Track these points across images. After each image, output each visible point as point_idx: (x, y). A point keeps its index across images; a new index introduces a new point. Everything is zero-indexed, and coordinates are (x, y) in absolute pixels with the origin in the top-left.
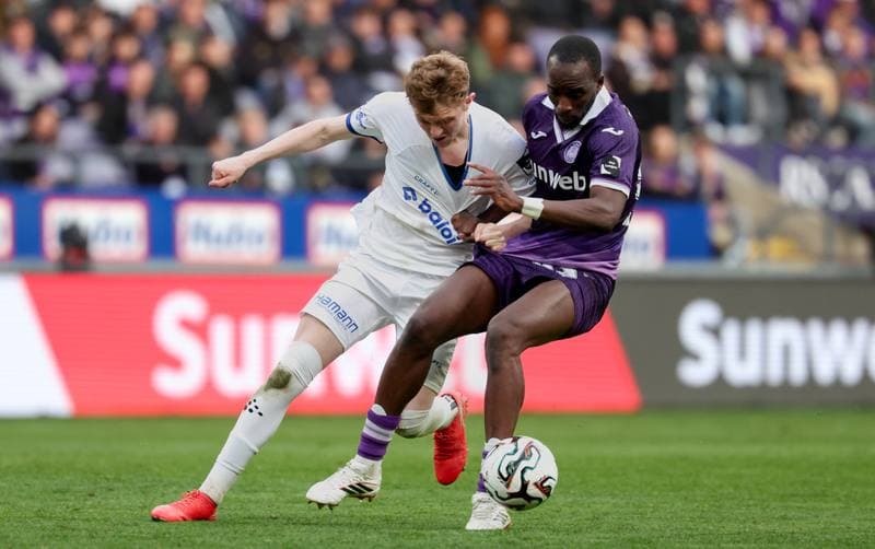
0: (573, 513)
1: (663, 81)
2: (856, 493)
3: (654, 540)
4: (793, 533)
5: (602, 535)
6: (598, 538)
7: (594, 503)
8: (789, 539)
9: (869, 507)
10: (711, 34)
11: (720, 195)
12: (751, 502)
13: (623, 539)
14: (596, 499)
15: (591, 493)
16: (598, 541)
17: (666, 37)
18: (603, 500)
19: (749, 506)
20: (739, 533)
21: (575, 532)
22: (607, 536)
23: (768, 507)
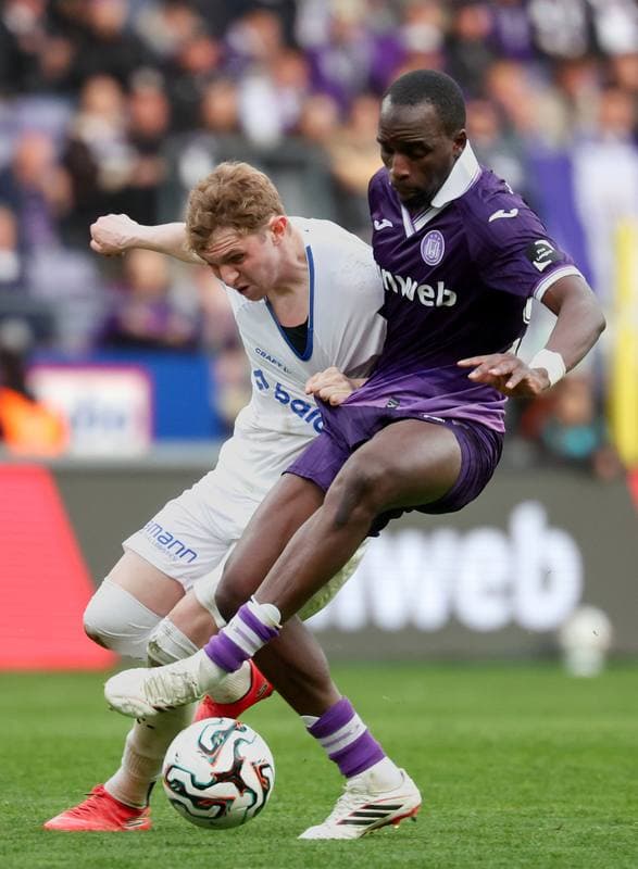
0: (12, 821)
1: (149, 172)
2: (437, 790)
3: (133, 861)
4: (342, 851)
5: (56, 855)
6: (50, 859)
7: (43, 806)
8: (337, 859)
9: (456, 812)
10: (219, 103)
11: (232, 344)
12: (280, 806)
13: (88, 861)
14: (47, 801)
15: (39, 793)
16: (49, 863)
17: (151, 106)
18: (56, 802)
19: (276, 811)
20: (262, 852)
21: (16, 850)
22: (63, 856)
23: (305, 811)
